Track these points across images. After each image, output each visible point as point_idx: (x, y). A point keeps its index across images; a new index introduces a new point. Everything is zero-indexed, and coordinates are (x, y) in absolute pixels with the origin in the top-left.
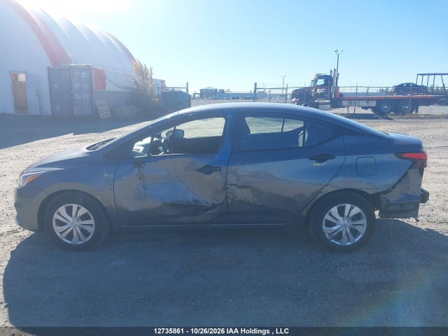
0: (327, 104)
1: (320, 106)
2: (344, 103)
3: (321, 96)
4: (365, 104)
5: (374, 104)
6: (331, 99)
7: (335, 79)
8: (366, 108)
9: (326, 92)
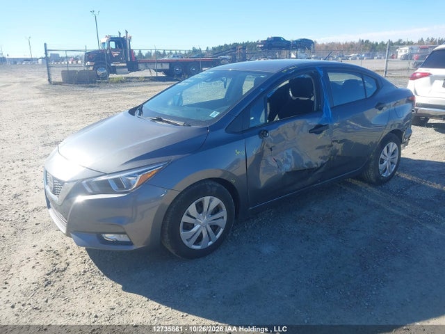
0: (123, 67)
1: (118, 70)
2: (141, 66)
3: (117, 59)
4: (159, 67)
5: (167, 67)
6: (127, 62)
7: (128, 41)
8: (160, 71)
9: (120, 55)
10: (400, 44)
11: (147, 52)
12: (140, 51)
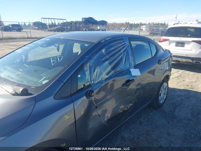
10: (142, 24)
11: (28, 23)
12: (25, 23)
